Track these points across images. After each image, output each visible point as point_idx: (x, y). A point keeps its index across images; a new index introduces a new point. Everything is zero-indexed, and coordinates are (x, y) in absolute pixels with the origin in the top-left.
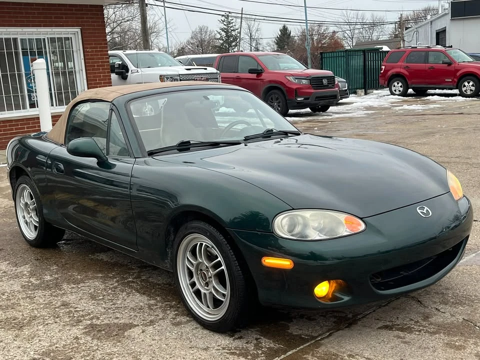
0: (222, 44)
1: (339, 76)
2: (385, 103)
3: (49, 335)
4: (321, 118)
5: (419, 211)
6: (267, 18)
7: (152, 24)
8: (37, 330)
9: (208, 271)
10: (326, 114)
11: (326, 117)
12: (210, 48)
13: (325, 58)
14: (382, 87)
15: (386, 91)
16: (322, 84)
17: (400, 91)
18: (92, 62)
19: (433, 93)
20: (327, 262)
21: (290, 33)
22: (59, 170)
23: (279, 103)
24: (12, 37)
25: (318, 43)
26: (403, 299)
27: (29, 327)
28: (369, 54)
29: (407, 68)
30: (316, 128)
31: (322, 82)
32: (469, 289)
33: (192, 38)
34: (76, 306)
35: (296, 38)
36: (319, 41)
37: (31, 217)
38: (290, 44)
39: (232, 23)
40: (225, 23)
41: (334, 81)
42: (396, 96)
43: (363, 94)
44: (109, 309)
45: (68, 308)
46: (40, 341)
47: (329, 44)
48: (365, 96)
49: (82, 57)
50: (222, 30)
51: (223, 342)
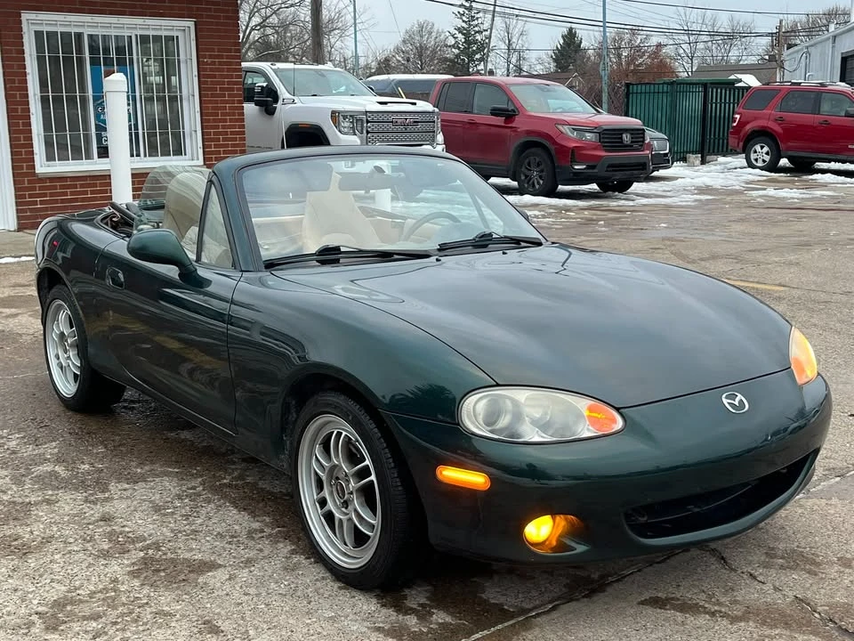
0: (457, 56)
1: (657, 129)
2: (735, 183)
3: (69, 571)
4: (613, 204)
5: (725, 401)
6: (538, 15)
7: (333, 15)
8: (51, 562)
9: (348, 481)
10: (625, 196)
11: (623, 202)
12: (436, 62)
13: (633, 93)
14: (733, 152)
15: (740, 160)
16: (622, 142)
17: (764, 161)
18: (212, 83)
19: (826, 167)
20: (554, 483)
21: (581, 42)
22: (115, 281)
23: (542, 171)
24: (73, 30)
25: (628, 64)
26: (694, 552)
27: (37, 555)
28: (715, 90)
29: (780, 120)
30: (602, 222)
31: (621, 138)
32: (816, 542)
33: (404, 41)
34: (125, 523)
35: (591, 52)
36: (631, 60)
37: (69, 358)
38: (578, 62)
39: (477, 18)
40: (464, 18)
41: (644, 138)
42: (758, 171)
43: (698, 162)
44: (180, 532)
45: (110, 526)
46: (52, 581)
47: (650, 67)
48: (701, 167)
49: (195, 73)
50: (459, 30)
51: (365, 607)
